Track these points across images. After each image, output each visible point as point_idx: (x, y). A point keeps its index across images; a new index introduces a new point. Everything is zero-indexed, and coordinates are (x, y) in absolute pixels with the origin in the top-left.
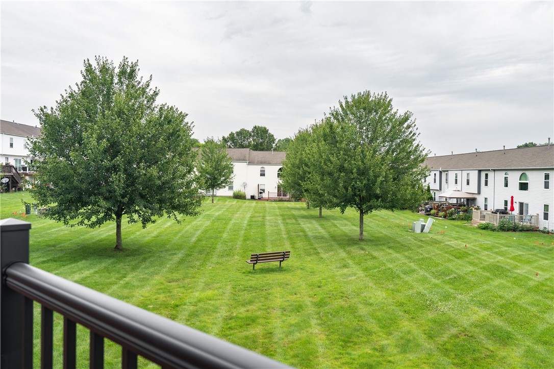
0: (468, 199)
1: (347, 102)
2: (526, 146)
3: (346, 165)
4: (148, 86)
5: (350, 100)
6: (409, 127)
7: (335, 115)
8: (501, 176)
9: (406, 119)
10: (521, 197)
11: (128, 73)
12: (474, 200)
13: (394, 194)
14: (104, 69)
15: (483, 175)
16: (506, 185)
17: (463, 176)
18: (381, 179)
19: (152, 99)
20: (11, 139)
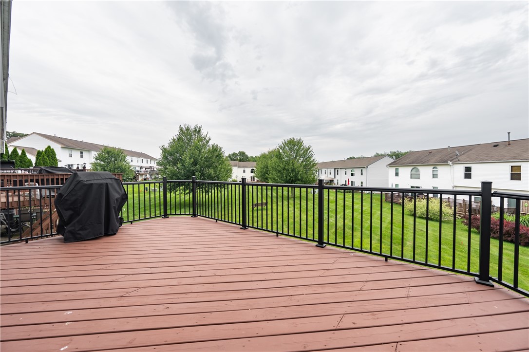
0: (330, 180)
1: (285, 142)
2: (351, 158)
3: (286, 168)
4: (206, 136)
5: (286, 141)
6: (310, 152)
7: (281, 147)
8: (343, 171)
9: (309, 149)
10: (352, 179)
11: (198, 131)
12: (333, 180)
13: (306, 179)
14: (188, 129)
15: (336, 170)
16: (346, 174)
17: (328, 171)
18: (300, 173)
19: (208, 142)
20: (132, 158)
